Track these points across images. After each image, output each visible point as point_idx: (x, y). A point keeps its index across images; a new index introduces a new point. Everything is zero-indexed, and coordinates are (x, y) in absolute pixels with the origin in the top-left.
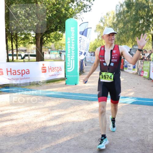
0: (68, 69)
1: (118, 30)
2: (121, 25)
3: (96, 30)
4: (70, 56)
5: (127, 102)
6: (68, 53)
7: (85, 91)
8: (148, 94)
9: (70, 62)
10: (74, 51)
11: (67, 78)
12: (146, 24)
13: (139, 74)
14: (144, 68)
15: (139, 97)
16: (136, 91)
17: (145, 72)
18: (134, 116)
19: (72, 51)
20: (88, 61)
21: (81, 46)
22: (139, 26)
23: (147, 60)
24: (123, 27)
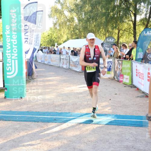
0: (8, 73)
1: (83, 15)
2: (88, 8)
3: (51, 15)
4: (10, 54)
5: (100, 122)
6: (7, 49)
7: (36, 107)
8: (132, 109)
9: (11, 63)
10: (16, 47)
11: (6, 89)
12: (124, 6)
13: (116, 79)
14: (124, 71)
15: (118, 114)
16: (113, 105)
17: (125, 76)
18: (111, 143)
19: (14, 47)
20: (39, 61)
21: (27, 39)
22: (113, 10)
23: (127, 59)
24: (91, 12)
